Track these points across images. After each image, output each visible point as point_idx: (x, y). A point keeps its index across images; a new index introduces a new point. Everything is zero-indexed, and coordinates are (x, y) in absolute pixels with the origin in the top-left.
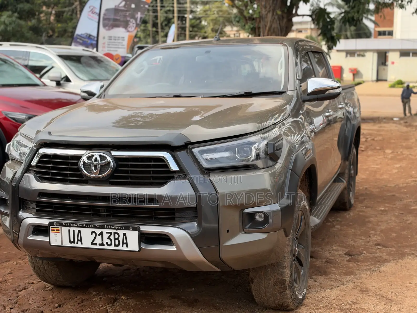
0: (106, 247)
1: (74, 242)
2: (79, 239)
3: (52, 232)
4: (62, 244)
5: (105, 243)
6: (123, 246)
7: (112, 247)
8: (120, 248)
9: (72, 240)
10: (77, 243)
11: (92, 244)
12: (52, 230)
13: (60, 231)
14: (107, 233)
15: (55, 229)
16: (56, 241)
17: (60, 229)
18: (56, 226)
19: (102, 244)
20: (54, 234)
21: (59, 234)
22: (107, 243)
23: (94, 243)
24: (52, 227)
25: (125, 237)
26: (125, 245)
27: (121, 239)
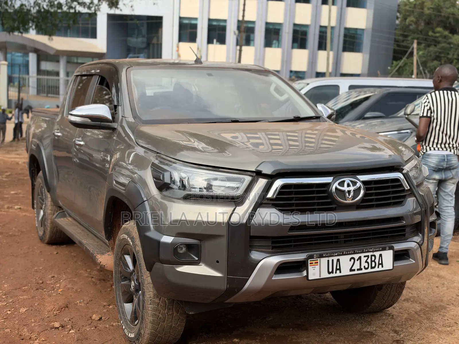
0: (364, 271)
1: (332, 272)
2: (338, 268)
3: (310, 266)
4: (320, 276)
5: (362, 267)
6: (378, 267)
7: (370, 270)
8: (376, 269)
9: (330, 270)
10: (336, 273)
11: (351, 270)
12: (310, 264)
13: (318, 264)
14: (365, 256)
15: (314, 262)
16: (314, 274)
17: (318, 261)
18: (316, 258)
19: (360, 269)
20: (313, 268)
21: (317, 267)
22: (364, 267)
23: (352, 269)
24: (310, 261)
25: (380, 257)
26: (380, 266)
27: (377, 261)
